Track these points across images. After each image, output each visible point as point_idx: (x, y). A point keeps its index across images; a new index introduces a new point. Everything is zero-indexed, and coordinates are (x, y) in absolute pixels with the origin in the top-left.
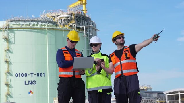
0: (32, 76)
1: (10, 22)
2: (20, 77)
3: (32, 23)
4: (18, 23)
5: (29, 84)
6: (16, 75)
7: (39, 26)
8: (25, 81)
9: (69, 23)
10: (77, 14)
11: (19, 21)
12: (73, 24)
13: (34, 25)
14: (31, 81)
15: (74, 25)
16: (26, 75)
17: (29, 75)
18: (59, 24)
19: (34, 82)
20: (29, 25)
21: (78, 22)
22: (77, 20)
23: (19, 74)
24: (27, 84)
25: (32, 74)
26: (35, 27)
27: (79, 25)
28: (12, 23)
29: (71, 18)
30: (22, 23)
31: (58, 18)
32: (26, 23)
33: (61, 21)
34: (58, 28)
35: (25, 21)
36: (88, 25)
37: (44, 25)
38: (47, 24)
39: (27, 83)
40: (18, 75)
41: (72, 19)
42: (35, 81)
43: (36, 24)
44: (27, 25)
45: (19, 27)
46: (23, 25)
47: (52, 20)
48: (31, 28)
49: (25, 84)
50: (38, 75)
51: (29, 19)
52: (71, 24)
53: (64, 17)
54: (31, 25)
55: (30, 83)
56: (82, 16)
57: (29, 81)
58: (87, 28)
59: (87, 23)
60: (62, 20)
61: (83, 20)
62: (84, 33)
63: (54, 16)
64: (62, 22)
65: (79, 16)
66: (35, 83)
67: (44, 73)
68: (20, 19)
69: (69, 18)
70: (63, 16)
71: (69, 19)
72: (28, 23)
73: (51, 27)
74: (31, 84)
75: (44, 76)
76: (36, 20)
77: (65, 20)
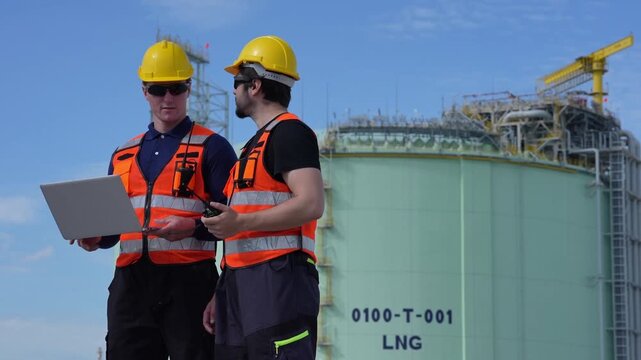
0: (408, 320)
1: (338, 135)
2: (367, 320)
3: (413, 137)
4: (364, 138)
5: (397, 348)
6: (356, 315)
7: (435, 149)
8: (385, 338)
9: (539, 136)
10: (570, 108)
11: (369, 129)
12: (555, 141)
13: (418, 143)
14: (405, 338)
15: (560, 147)
16: (388, 315)
17: (397, 315)
18: (504, 140)
19: (415, 342)
20: (404, 143)
21: (574, 134)
22: (570, 127)
23: (366, 311)
24: (391, 348)
25: (408, 311)
26: (423, 150)
27: (578, 144)
28: (346, 136)
29: (548, 121)
30: (378, 137)
31: (504, 121)
32: (391, 138)
33: (511, 132)
34: (501, 154)
35: (387, 130)
36: (608, 146)
37: (454, 145)
38: (463, 142)
39: (391, 342)
40: (363, 315)
41: (550, 125)
42: (418, 338)
43: (425, 139)
44: (395, 143)
45: (368, 149)
46: (381, 143)
47: (482, 128)
48: (408, 155)
49: (385, 347)
50: (428, 316)
51: (402, 124)
52: (546, 141)
53: (523, 118)
54: (409, 145)
55: (402, 343)
56: (588, 112)
57: (398, 338)
58: (604, 157)
59: (608, 139)
60: (515, 128)
61: (590, 127)
62: (594, 175)
63: (488, 115)
64: (516, 135)
65: (578, 113)
66: (419, 346)
67: (449, 313)
68: (372, 124)
69: (542, 122)
70: (520, 113)
71: (541, 125)
72: (400, 137)
73: (477, 153)
74: (405, 347)
75: (450, 322)
76: (426, 125)
77: (526, 129)
